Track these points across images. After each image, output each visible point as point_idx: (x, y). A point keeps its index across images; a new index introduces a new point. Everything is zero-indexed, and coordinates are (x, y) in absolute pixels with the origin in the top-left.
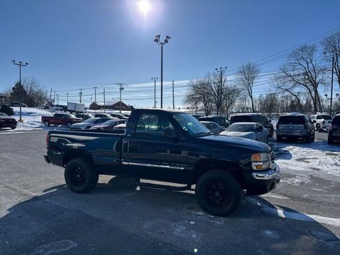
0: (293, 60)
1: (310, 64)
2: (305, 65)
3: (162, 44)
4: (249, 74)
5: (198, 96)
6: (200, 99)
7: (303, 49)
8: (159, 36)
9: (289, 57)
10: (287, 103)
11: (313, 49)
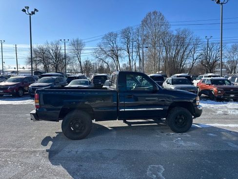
0: (105, 41)
1: (115, 45)
2: (112, 45)
3: (30, 14)
4: (78, 46)
5: (38, 59)
6: (40, 61)
7: (111, 34)
8: (28, 7)
9: (103, 38)
10: (96, 68)
11: (116, 35)
